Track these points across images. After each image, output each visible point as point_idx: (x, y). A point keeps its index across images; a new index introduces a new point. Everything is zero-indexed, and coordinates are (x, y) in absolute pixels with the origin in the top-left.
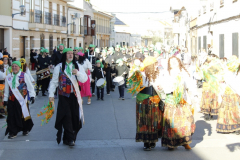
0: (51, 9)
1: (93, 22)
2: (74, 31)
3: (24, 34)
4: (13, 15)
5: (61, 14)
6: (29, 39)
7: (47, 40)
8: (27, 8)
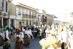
0: (30, 13)
1: (46, 17)
2: (39, 20)
3: (20, 21)
4: (16, 15)
5: (34, 15)
6: (22, 23)
7: (29, 23)
8: (22, 13)
